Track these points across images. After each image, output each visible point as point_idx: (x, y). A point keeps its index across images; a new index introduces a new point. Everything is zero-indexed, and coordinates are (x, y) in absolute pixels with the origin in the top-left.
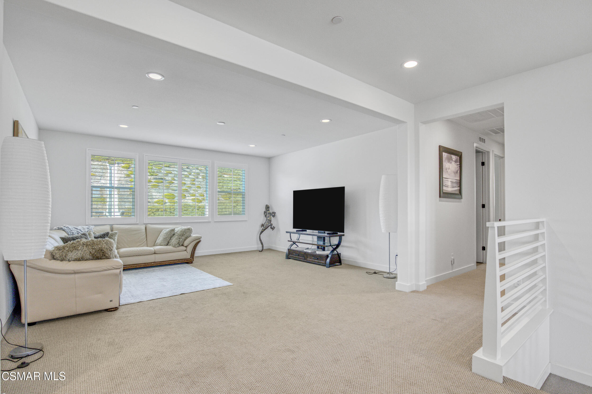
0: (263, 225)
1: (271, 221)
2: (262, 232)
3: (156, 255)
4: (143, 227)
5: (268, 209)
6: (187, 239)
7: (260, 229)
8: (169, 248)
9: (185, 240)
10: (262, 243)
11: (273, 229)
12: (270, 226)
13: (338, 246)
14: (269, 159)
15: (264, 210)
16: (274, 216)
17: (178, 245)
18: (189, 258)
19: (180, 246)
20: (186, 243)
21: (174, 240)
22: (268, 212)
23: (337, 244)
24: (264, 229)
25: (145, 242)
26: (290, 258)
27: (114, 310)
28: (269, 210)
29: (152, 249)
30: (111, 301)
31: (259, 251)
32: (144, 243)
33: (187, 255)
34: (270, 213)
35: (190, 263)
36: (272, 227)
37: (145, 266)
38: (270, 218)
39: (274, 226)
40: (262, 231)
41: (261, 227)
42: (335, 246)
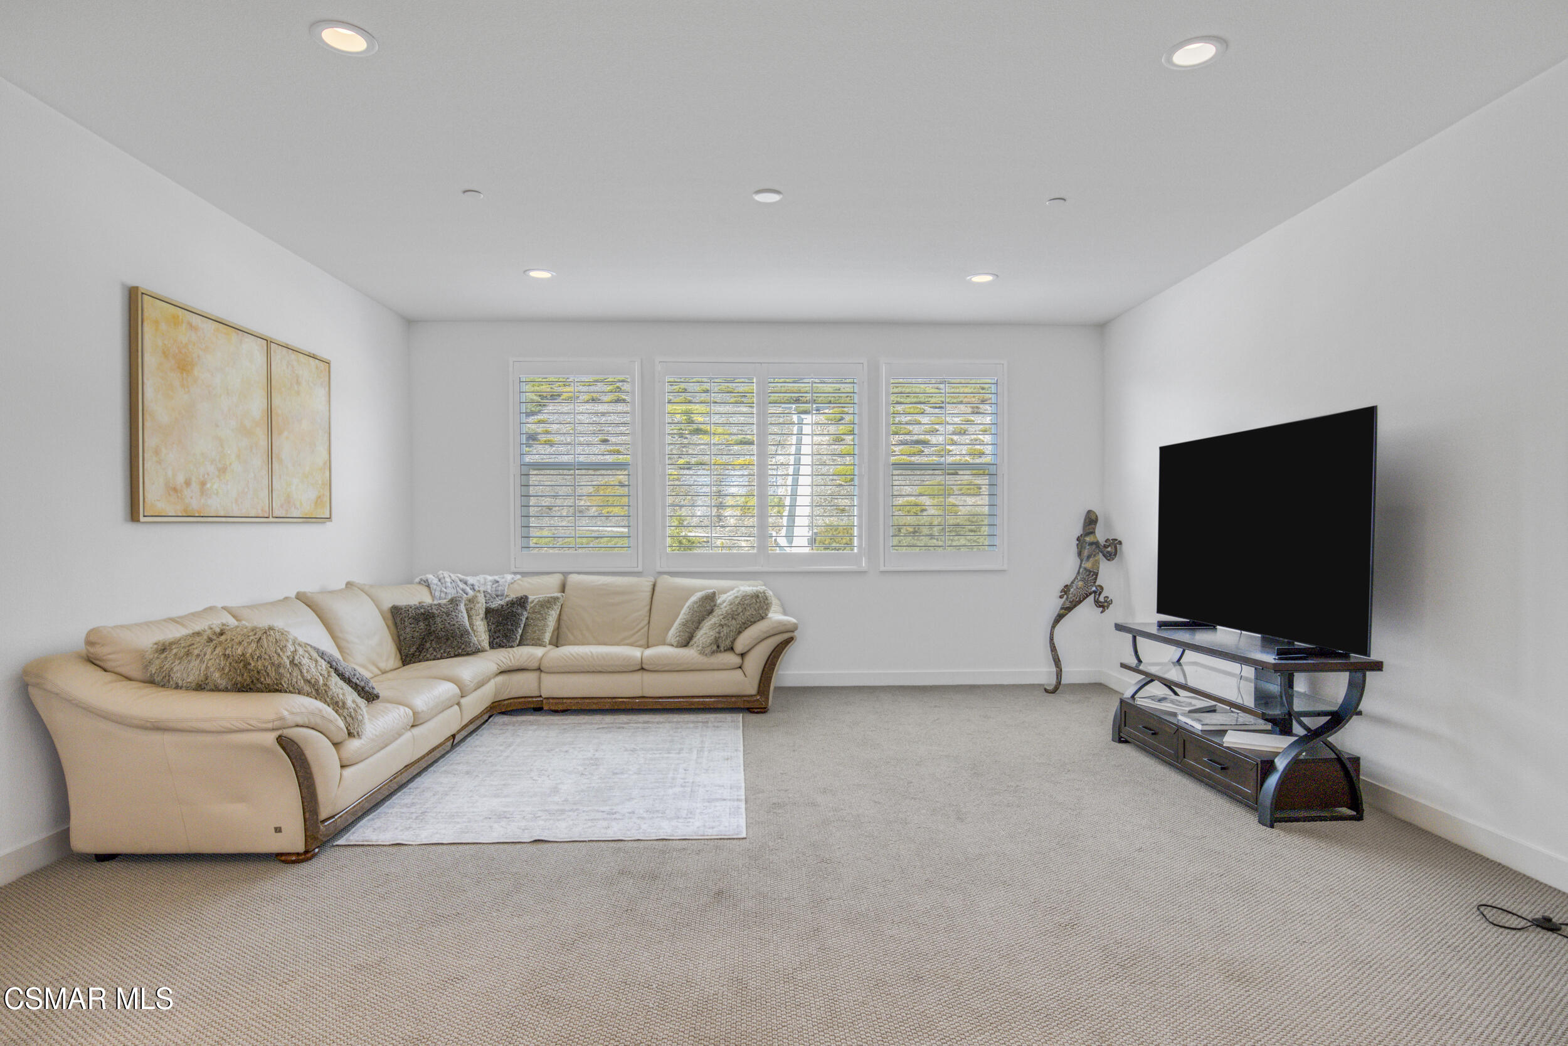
0: (1066, 590)
1: (1097, 574)
2: (1059, 618)
3: (647, 677)
4: (645, 583)
5: (1090, 527)
6: (746, 628)
7: (1055, 604)
8: (689, 654)
9: (740, 633)
10: (1057, 662)
11: (1103, 607)
12: (1090, 594)
13: (1337, 719)
14: (1101, 328)
15: (1078, 530)
16: (1110, 557)
17: (715, 648)
18: (752, 696)
19: (720, 651)
20: (741, 644)
21: (705, 633)
22: (1088, 539)
23: (1335, 709)
24: (1068, 605)
25: (642, 631)
26: (1126, 742)
27: (294, 862)
28: (1093, 533)
29: (636, 653)
30: (278, 830)
31: (1046, 691)
32: (639, 633)
33: (745, 683)
34: (1097, 544)
35: (756, 711)
36: (1101, 599)
37: (616, 707)
38: (1093, 565)
39: (1107, 597)
40: (1062, 611)
41: (1061, 597)
42: (1324, 720)
